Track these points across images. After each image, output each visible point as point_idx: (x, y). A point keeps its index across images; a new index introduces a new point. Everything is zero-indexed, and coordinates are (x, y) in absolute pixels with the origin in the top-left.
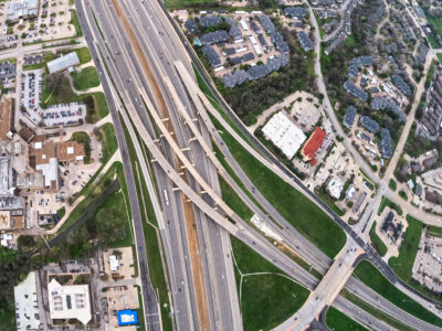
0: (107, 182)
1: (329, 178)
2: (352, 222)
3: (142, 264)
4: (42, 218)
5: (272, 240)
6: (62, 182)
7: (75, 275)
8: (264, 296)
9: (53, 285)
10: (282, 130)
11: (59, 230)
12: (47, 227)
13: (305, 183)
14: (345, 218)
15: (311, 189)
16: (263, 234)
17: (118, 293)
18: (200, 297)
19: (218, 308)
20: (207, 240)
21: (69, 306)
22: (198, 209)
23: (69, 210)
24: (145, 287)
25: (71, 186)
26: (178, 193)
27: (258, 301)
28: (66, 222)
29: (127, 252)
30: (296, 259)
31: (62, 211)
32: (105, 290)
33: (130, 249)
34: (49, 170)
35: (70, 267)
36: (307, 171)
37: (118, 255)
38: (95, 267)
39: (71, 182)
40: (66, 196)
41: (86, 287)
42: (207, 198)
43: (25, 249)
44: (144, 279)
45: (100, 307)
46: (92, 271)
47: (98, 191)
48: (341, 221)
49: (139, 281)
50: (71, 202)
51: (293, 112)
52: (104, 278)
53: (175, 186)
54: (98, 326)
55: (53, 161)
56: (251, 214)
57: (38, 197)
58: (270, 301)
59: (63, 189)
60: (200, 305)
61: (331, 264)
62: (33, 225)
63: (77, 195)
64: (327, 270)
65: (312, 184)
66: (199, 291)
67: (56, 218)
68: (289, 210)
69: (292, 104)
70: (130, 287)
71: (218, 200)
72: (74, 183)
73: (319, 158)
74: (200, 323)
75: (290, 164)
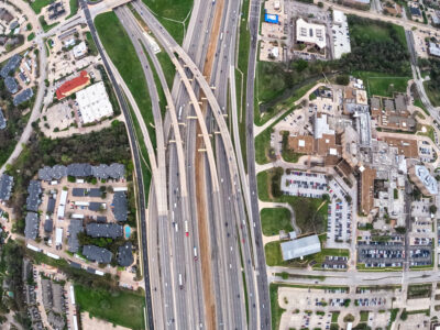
0: (271, 111)
1: (79, 58)
2: (83, 26)
3: (254, 47)
5: (152, 35)
6: (312, 120)
7: (305, 51)
8: (175, 7)
9: (322, 45)
10: (94, 107)
11: (315, 84)
12: (325, 88)
13: (101, 62)
14: (87, 29)
15: (99, 56)
16: (156, 40)
17: (275, 34)
21: (311, 30)
23: (306, 97)
24: (255, 33)
25: (303, 115)
27: (180, 5)
28: (309, 89)
29: (264, 57)
31: (312, 97)
32: (285, 38)
33: (261, 58)
34: (323, 128)
35: (309, 57)
36: (93, 70)
37: (271, 57)
38: (289, 53)
39: (303, 119)
40: (308, 109)
41: (298, 39)
44: (255, 38)
45: (289, 29)
46: (292, 51)
47: (279, 107)
48: (91, 28)
49: (259, 37)
51: (72, 121)
52: (284, 45)
53: (213, 90)
55: (319, 136)
56: (159, 55)
58: (172, 2)
59: (311, 114)
61: (116, 8)
62: (337, 92)
63: (299, 107)
64: (122, 6)
65: (97, 60)
67: (318, 93)
68: (126, 49)
69: (66, 129)
70: (266, 36)
71: (180, 71)
72: (300, 117)
75: (105, 79)
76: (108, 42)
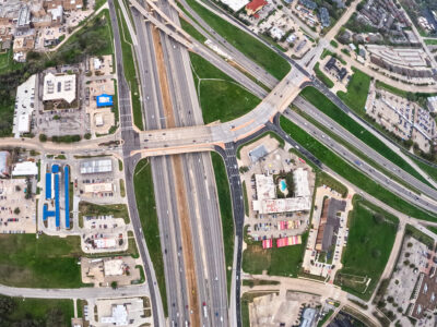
0: (97, 20)
1: (271, 28)
2: (295, 57)
3: (119, 65)
4: (47, 41)
5: (223, 58)
6: (64, 21)
8: (219, 95)
9: (49, 76)
11: (60, 48)
12: (50, 47)
13: (250, 28)
14: (289, 54)
15: (256, 31)
16: (216, 53)
17: (99, 84)
18: (164, 91)
19: (179, 99)
20: (170, 53)
21: (59, 90)
22: (163, 32)
23: (68, 36)
24: (120, 80)
25: (71, 23)
26: (148, 23)
27: (215, 98)
28: (65, 43)
29: (108, 58)
30: (246, 74)
31: (63, 37)
32: (88, 83)
33: (110, 57)
35: (63, 69)
37: (102, 60)
38: (83, 68)
39: (71, 21)
41: (74, 76)
42: (170, 26)
43: (31, 61)
44: (120, 75)
45: (83, 94)
46: (80, 71)
47: (90, 25)
48: (285, 56)
49: (116, 76)
50: (70, 31)
52: (89, 75)
53: (146, 19)
54: (80, 109)
56: (205, 39)
57: (46, 30)
58: (225, 100)
59: (65, 25)
60: (165, 97)
62: (40, 46)
64: (274, 86)
65: (256, 29)
66: (164, 86)
67: (58, 41)
70: (109, 80)
71: (179, 28)
72: (74, 21)
73: (262, 16)
74: (165, 110)
76: (258, 46)
